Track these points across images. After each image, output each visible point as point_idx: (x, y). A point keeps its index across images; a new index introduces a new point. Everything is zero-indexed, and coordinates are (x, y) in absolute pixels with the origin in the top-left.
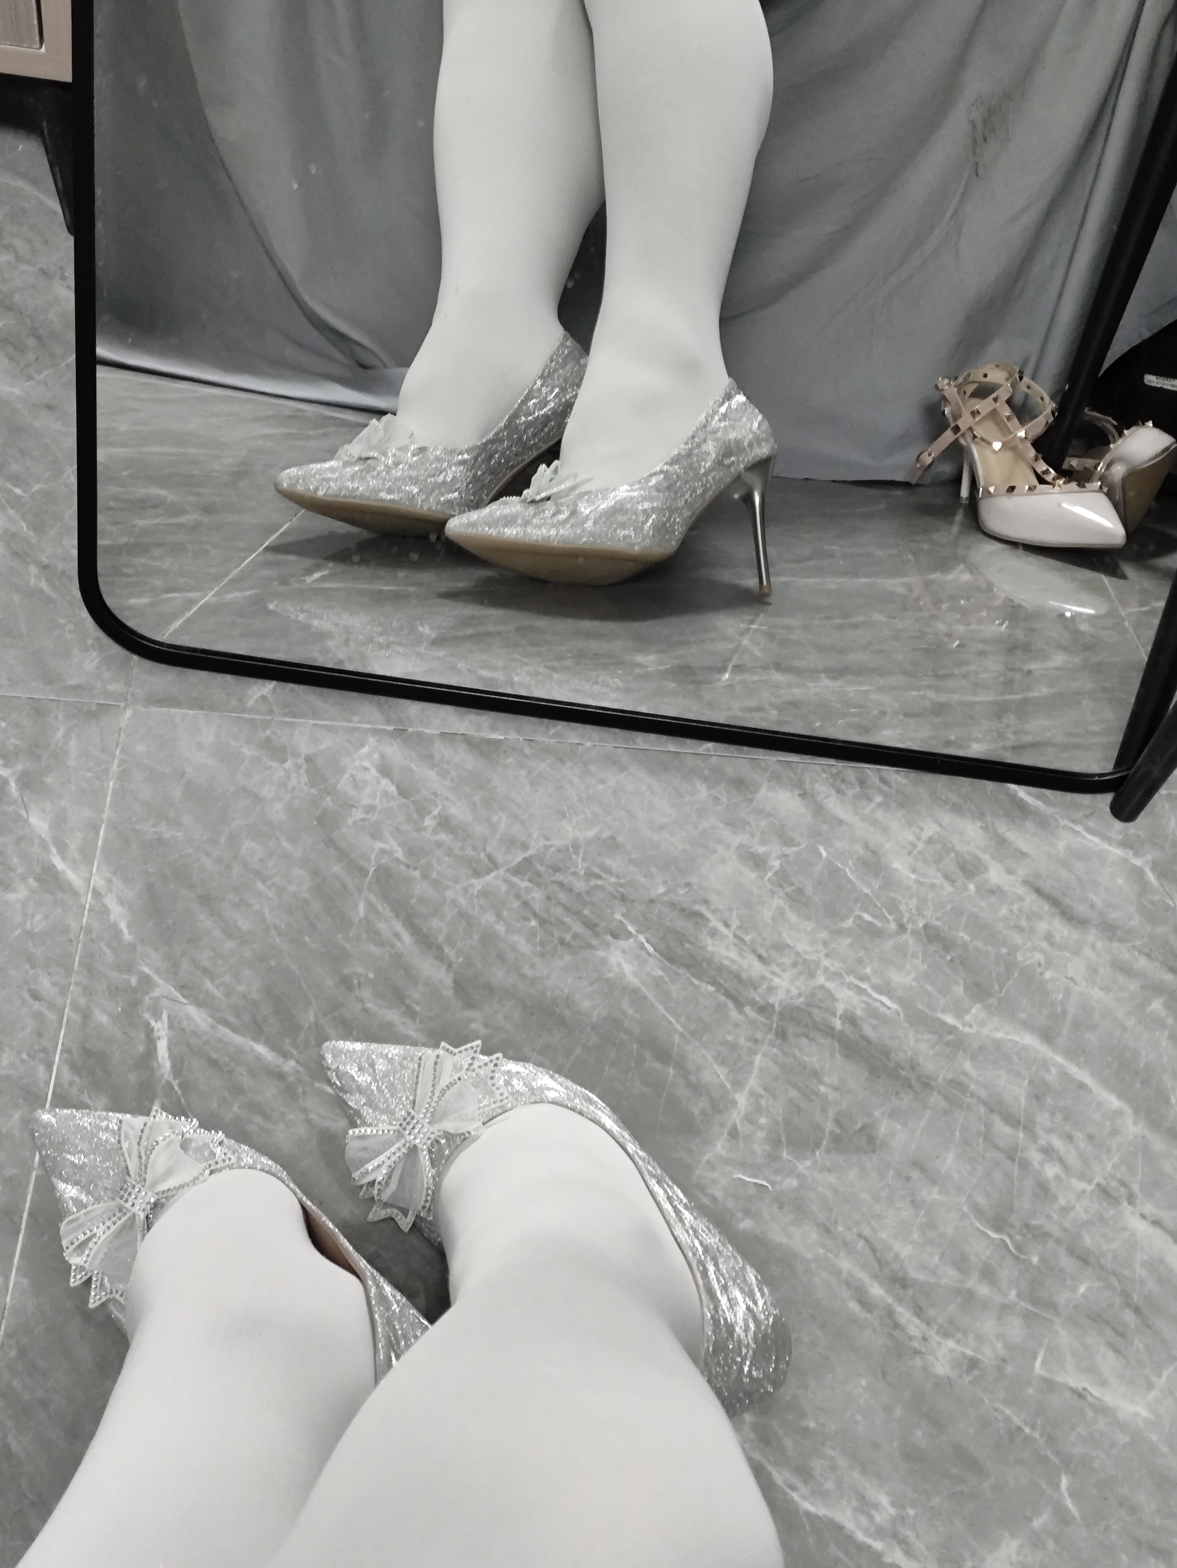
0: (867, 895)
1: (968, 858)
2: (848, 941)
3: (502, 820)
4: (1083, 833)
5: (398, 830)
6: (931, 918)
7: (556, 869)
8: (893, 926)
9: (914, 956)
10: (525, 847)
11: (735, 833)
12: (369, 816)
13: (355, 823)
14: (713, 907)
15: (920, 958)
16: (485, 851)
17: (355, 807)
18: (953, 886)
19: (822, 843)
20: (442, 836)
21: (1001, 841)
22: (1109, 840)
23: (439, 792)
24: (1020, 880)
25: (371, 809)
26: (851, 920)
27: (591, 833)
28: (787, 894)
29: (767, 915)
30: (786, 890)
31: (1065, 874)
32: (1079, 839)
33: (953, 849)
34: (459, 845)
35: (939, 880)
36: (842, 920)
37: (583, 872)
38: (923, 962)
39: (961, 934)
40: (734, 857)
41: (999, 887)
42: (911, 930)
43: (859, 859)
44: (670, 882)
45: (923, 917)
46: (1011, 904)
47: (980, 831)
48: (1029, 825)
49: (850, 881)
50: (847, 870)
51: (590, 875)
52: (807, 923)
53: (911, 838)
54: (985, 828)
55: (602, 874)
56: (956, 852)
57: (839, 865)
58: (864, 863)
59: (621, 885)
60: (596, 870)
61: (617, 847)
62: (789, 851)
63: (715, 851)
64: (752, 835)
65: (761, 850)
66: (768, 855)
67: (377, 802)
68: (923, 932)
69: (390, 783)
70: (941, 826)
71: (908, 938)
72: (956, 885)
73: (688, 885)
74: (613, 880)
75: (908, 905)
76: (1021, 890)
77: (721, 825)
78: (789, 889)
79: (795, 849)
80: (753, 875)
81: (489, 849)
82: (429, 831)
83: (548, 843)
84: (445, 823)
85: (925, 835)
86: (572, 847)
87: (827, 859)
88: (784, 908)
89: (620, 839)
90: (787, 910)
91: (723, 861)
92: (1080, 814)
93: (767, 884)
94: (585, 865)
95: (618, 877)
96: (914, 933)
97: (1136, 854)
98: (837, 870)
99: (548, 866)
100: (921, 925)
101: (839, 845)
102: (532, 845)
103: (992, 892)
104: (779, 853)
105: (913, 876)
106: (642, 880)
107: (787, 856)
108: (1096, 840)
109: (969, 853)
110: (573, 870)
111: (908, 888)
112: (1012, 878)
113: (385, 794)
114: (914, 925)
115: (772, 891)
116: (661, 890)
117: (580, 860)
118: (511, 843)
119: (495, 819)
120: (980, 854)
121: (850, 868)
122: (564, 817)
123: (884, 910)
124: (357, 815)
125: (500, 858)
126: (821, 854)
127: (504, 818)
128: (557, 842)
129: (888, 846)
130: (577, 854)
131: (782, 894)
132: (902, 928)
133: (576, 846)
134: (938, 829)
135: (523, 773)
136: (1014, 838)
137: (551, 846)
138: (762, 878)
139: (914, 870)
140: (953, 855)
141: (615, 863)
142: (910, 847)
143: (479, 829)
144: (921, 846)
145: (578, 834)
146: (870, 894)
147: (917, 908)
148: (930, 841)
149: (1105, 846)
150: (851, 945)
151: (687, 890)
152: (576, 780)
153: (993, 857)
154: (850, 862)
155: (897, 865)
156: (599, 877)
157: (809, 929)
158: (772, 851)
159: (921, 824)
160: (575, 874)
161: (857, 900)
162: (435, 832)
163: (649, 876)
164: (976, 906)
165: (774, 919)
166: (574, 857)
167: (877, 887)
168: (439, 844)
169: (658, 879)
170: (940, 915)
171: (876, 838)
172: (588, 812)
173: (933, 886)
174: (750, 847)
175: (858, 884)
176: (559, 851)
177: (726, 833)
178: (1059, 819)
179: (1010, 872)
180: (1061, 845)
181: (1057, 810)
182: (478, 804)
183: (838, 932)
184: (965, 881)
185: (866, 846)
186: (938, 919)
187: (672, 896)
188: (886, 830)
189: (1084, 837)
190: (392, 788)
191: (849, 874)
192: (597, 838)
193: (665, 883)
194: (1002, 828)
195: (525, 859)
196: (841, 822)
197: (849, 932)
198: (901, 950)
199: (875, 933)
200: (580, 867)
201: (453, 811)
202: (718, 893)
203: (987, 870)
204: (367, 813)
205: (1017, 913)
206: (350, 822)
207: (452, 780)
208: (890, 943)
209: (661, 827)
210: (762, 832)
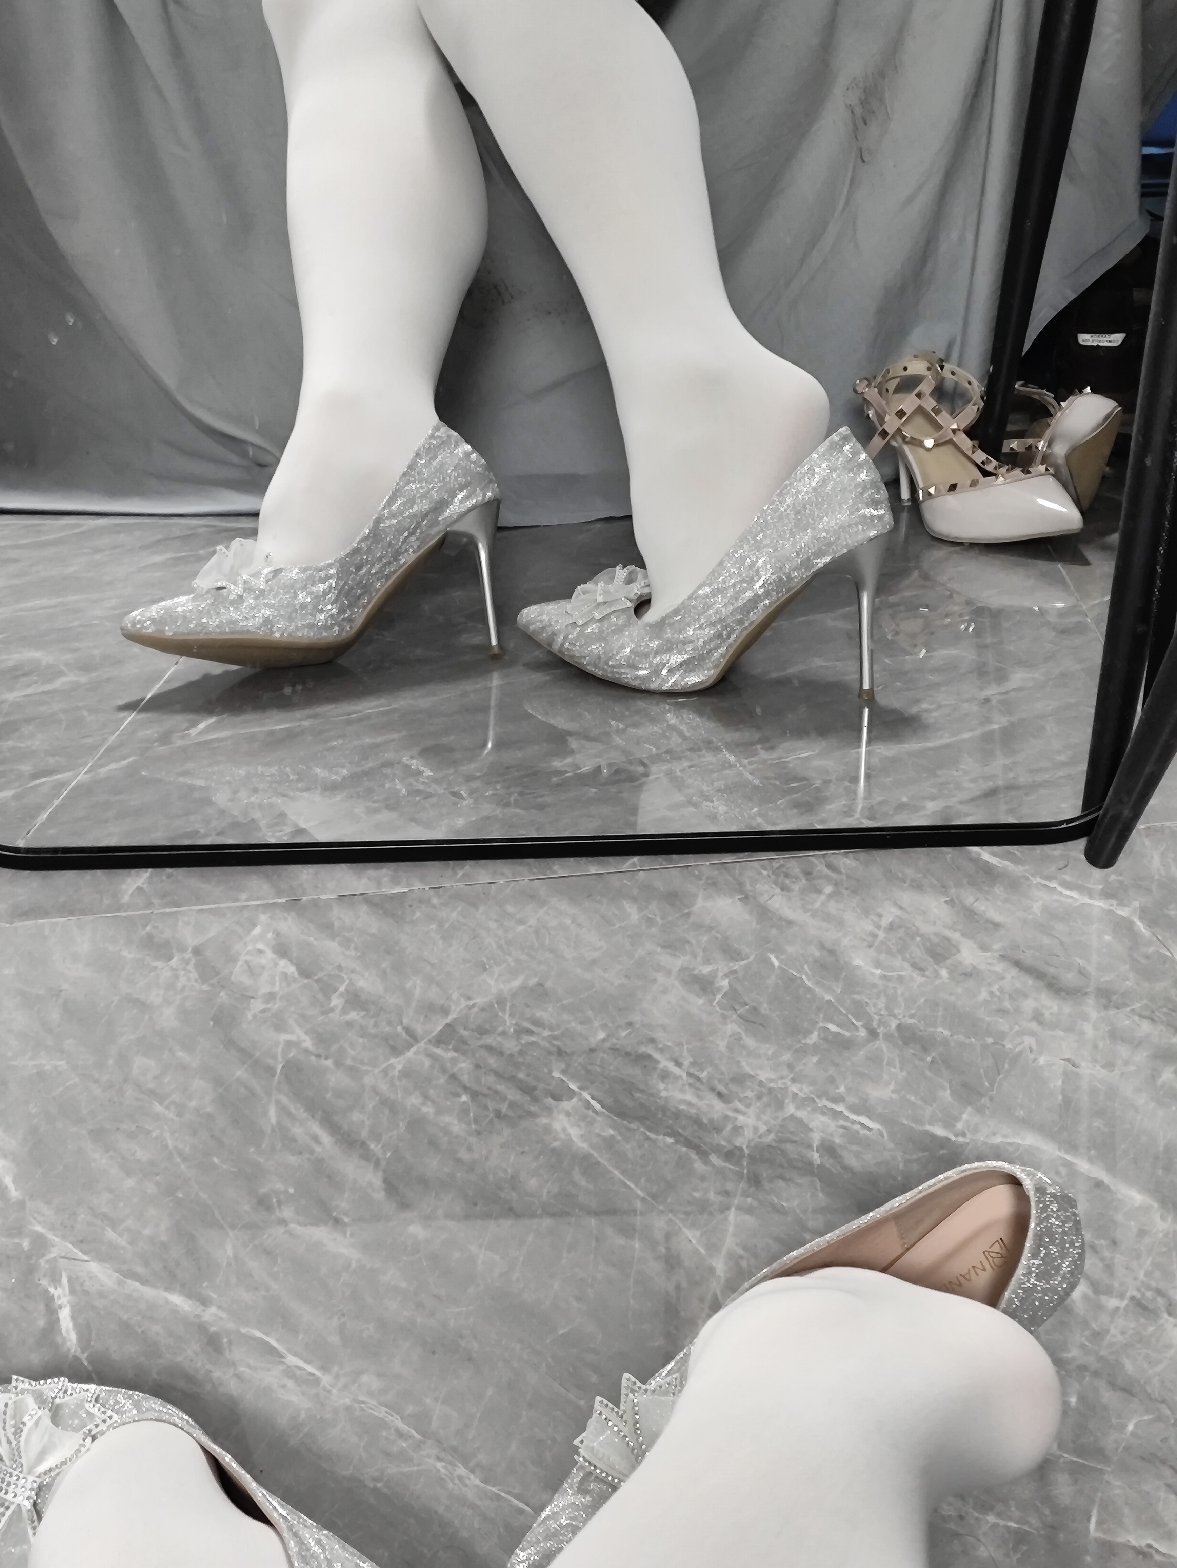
0: (829, 1001)
1: (936, 940)
2: (815, 1059)
3: (416, 985)
4: (1059, 889)
5: (303, 1016)
6: (904, 1016)
7: (482, 1031)
8: (863, 1033)
9: (890, 1064)
10: (445, 1011)
11: (675, 955)
12: (269, 1006)
13: (255, 1016)
14: (660, 1046)
15: (898, 1064)
16: (401, 1023)
17: (253, 998)
18: (923, 976)
19: (772, 951)
20: (353, 1015)
21: (970, 914)
22: (1090, 893)
23: (343, 965)
24: (996, 955)
25: (271, 997)
26: (816, 1033)
27: (516, 983)
28: (739, 1016)
29: (722, 1045)
30: (738, 1012)
31: (1046, 941)
32: (1056, 897)
33: (918, 933)
34: (371, 1022)
35: (907, 971)
36: (805, 1037)
37: (512, 1030)
38: (902, 1069)
39: (940, 1029)
40: (677, 983)
41: (974, 968)
42: (884, 1034)
43: (816, 961)
44: (610, 1025)
45: (895, 1016)
46: (990, 985)
47: (945, 906)
48: (998, 890)
49: (809, 989)
50: (804, 977)
51: (520, 1031)
52: (767, 1046)
53: (870, 928)
54: (951, 903)
55: (533, 1028)
56: (921, 936)
57: (795, 974)
58: (822, 966)
59: (556, 1038)
60: (527, 1025)
61: (546, 994)
62: (736, 966)
63: (655, 981)
64: (695, 956)
65: (706, 970)
66: (714, 974)
67: (277, 988)
68: (896, 1034)
69: (288, 963)
70: (901, 908)
71: (880, 1044)
72: (927, 973)
73: (630, 1024)
74: (546, 1033)
75: (876, 1006)
76: (999, 967)
77: (659, 949)
78: (741, 1011)
79: (742, 963)
80: (701, 1001)
81: (405, 1021)
82: (338, 1011)
83: (470, 1003)
84: (355, 1000)
85: (885, 922)
86: (498, 1003)
87: (779, 967)
88: (739, 1033)
89: (549, 984)
90: (743, 1035)
91: (665, 991)
92: (1053, 868)
93: (717, 1008)
94: (514, 1022)
95: (551, 1029)
96: (888, 1037)
97: (1121, 904)
98: (792, 979)
99: (473, 1030)
100: (893, 1026)
101: (790, 949)
102: (453, 1007)
103: (967, 975)
104: (726, 970)
105: (878, 972)
106: (579, 1028)
107: (735, 972)
108: (1074, 894)
109: (937, 934)
110: (500, 1029)
111: (874, 986)
112: (989, 954)
113: (285, 975)
114: (885, 1028)
115: (724, 1017)
116: (602, 1035)
117: (507, 1017)
118: (430, 1009)
119: (409, 985)
120: (948, 933)
121: (807, 975)
122: (485, 969)
123: (850, 1016)
124: (257, 1006)
125: (419, 1029)
126: (772, 965)
127: (418, 982)
128: (480, 1000)
129: (845, 941)
130: (504, 1011)
131: (735, 1016)
132: (873, 1034)
133: (501, 1001)
134: (899, 912)
135: (433, 927)
136: (983, 908)
137: (474, 1006)
138: (711, 1002)
139: (878, 965)
140: (918, 939)
141: (546, 1014)
142: (870, 939)
143: (392, 1000)
144: (881, 935)
145: (502, 987)
146: (833, 1001)
147: (887, 1008)
148: (891, 928)
149: (1086, 900)
150: (819, 1062)
151: (629, 1030)
152: (493, 925)
153: (963, 935)
154: (806, 967)
155: (858, 961)
156: (530, 1032)
157: (770, 1053)
158: (718, 969)
159: (879, 910)
160: (504, 1033)
161: (819, 1009)
162: (344, 1011)
163: (585, 1021)
164: (951, 994)
165: (730, 1048)
166: (500, 1014)
167: (839, 990)
168: (349, 1024)
169: (596, 1024)
170: (913, 1011)
171: (831, 935)
172: (510, 959)
173: (900, 979)
174: (693, 969)
175: (817, 990)
176: (483, 1010)
177: (665, 959)
178: (1030, 877)
179: (984, 948)
180: (1037, 907)
181: (1027, 867)
182: (388, 970)
183: (803, 1051)
184: (936, 967)
185: (822, 946)
186: (912, 1016)
187: (615, 1041)
188: (840, 924)
189: (1061, 893)
190: (292, 969)
191: (807, 982)
192: (523, 988)
193: (604, 1026)
194: (969, 898)
195: (448, 1025)
196: (790, 923)
197: (815, 1049)
198: (875, 1059)
199: (845, 1045)
200: (508, 1024)
201: (361, 984)
202: (664, 1028)
203: (959, 951)
204: (267, 1002)
205: (998, 994)
206: (250, 1017)
207: (356, 949)
208: (862, 1053)
209: (594, 962)
210: (705, 950)
